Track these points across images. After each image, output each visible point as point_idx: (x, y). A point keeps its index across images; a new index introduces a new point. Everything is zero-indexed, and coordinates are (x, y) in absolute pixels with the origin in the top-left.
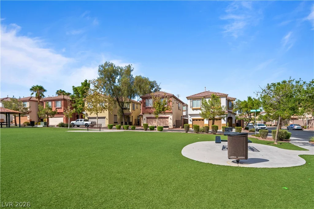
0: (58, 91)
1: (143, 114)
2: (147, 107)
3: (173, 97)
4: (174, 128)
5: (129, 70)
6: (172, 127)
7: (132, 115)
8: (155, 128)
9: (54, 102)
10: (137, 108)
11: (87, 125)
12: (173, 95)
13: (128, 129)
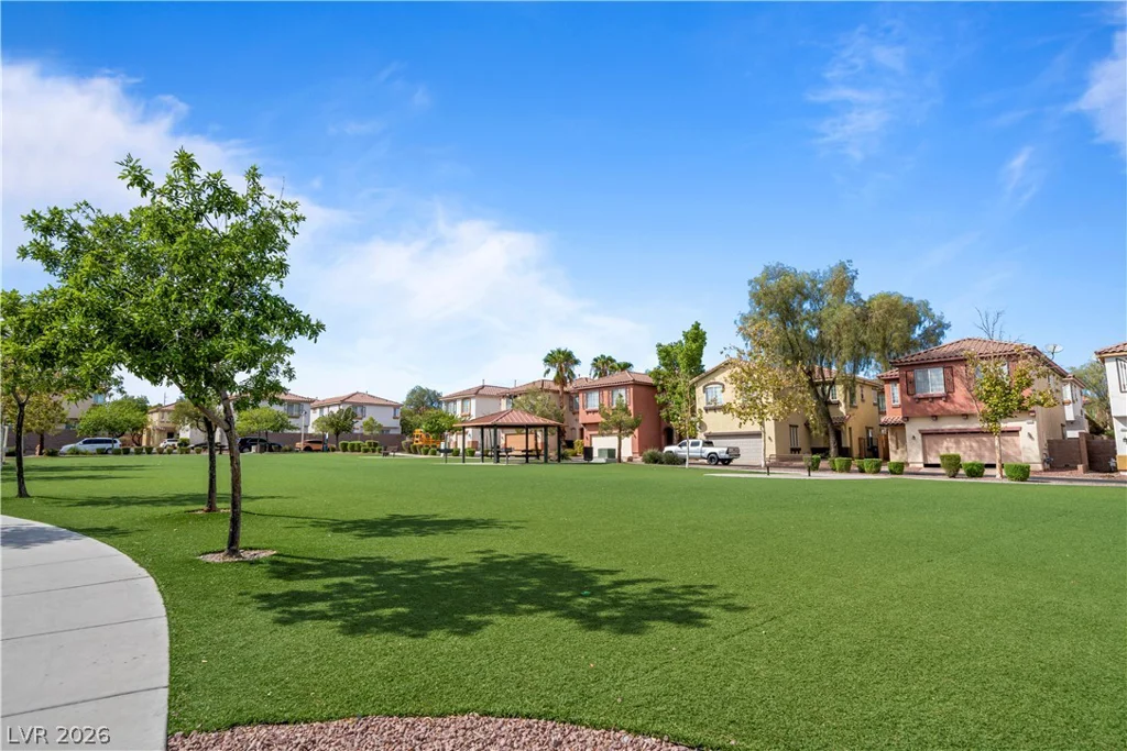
0: (595, 360)
1: (907, 418)
2: (919, 395)
3: (1035, 352)
4: (1045, 470)
5: (843, 281)
6: (1040, 467)
7: (849, 424)
8: (988, 471)
9: (606, 392)
10: (863, 401)
11: (713, 459)
12: (1035, 348)
13: (878, 471)
